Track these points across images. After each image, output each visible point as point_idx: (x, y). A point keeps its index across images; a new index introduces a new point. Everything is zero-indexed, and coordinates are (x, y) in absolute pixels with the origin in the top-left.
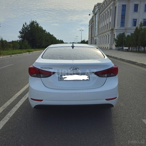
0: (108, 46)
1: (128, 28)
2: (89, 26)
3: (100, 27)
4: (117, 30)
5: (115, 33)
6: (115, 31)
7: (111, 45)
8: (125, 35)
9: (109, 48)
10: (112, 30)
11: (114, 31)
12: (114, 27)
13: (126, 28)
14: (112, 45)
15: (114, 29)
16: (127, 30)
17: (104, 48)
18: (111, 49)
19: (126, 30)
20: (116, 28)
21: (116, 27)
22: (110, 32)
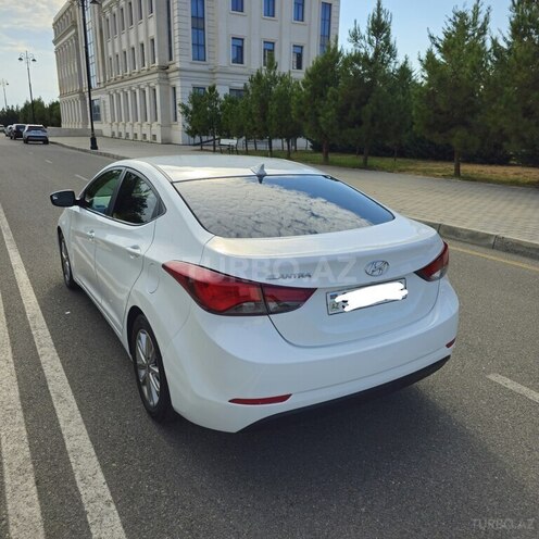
0: (157, 130)
1: (218, 69)
2: (55, 42)
3: (110, 54)
4: (184, 73)
5: (178, 84)
6: (177, 73)
7: (166, 126)
8: (217, 95)
9: (159, 140)
10: (164, 69)
11: (171, 75)
12: (171, 59)
13: (212, 67)
14: (170, 126)
15: (172, 68)
16: (217, 75)
17: (139, 138)
18: (167, 142)
19: (211, 76)
20: (178, 65)
21: (177, 58)
22: (157, 75)
